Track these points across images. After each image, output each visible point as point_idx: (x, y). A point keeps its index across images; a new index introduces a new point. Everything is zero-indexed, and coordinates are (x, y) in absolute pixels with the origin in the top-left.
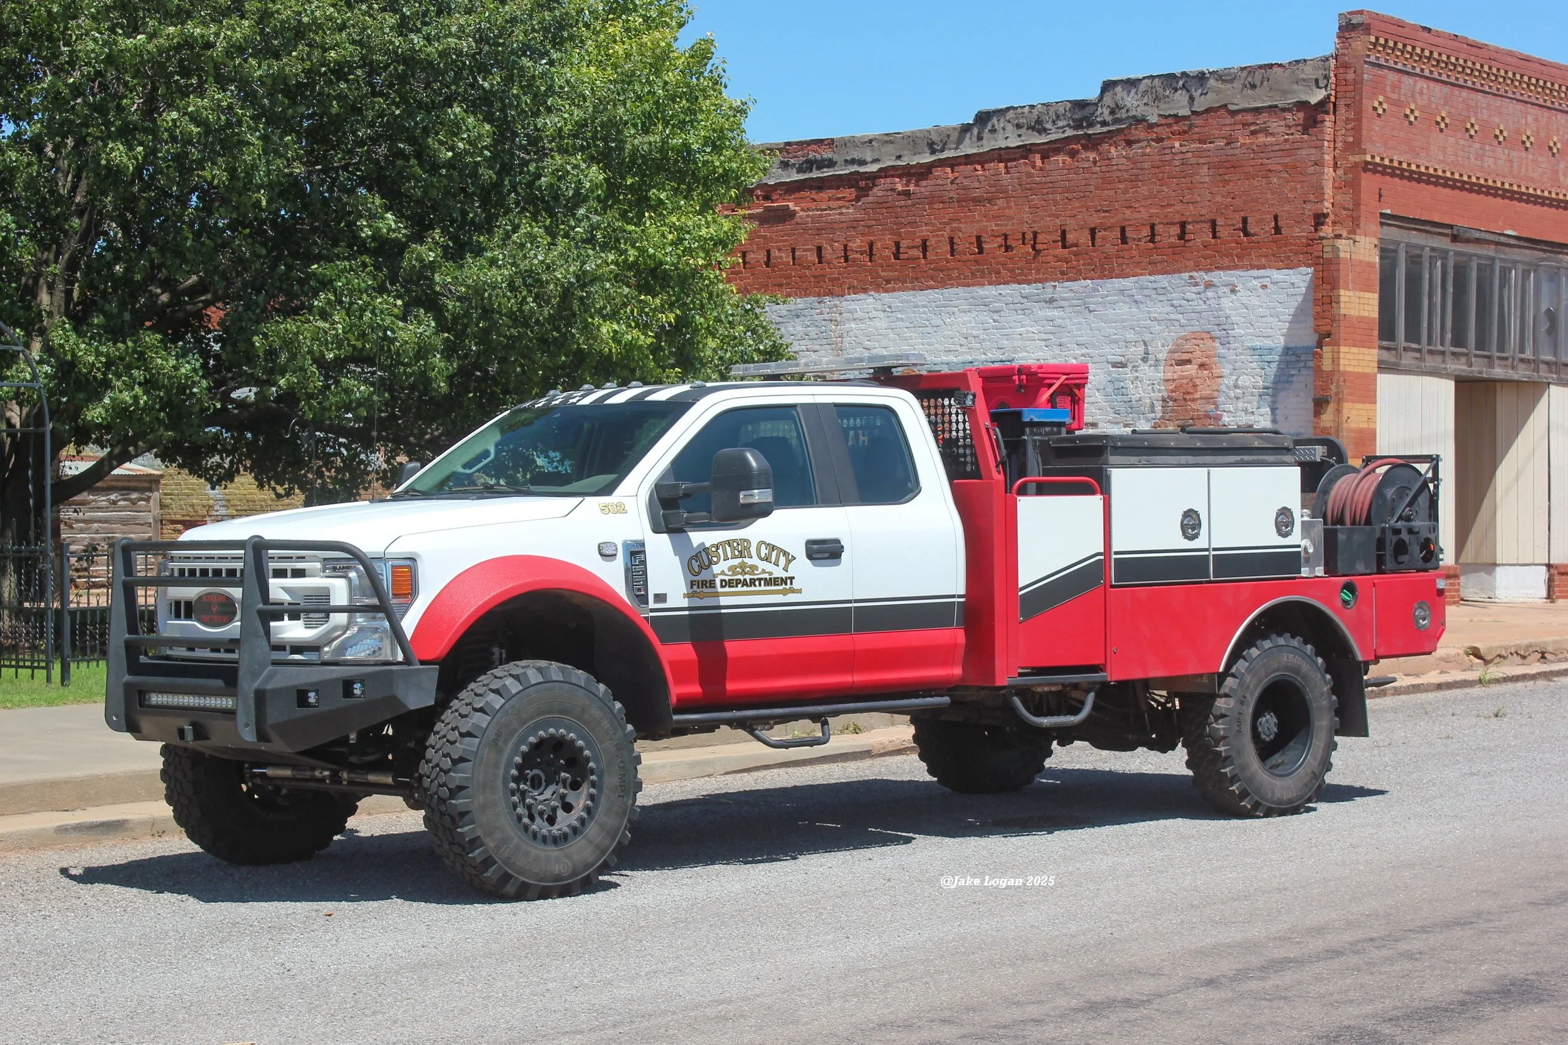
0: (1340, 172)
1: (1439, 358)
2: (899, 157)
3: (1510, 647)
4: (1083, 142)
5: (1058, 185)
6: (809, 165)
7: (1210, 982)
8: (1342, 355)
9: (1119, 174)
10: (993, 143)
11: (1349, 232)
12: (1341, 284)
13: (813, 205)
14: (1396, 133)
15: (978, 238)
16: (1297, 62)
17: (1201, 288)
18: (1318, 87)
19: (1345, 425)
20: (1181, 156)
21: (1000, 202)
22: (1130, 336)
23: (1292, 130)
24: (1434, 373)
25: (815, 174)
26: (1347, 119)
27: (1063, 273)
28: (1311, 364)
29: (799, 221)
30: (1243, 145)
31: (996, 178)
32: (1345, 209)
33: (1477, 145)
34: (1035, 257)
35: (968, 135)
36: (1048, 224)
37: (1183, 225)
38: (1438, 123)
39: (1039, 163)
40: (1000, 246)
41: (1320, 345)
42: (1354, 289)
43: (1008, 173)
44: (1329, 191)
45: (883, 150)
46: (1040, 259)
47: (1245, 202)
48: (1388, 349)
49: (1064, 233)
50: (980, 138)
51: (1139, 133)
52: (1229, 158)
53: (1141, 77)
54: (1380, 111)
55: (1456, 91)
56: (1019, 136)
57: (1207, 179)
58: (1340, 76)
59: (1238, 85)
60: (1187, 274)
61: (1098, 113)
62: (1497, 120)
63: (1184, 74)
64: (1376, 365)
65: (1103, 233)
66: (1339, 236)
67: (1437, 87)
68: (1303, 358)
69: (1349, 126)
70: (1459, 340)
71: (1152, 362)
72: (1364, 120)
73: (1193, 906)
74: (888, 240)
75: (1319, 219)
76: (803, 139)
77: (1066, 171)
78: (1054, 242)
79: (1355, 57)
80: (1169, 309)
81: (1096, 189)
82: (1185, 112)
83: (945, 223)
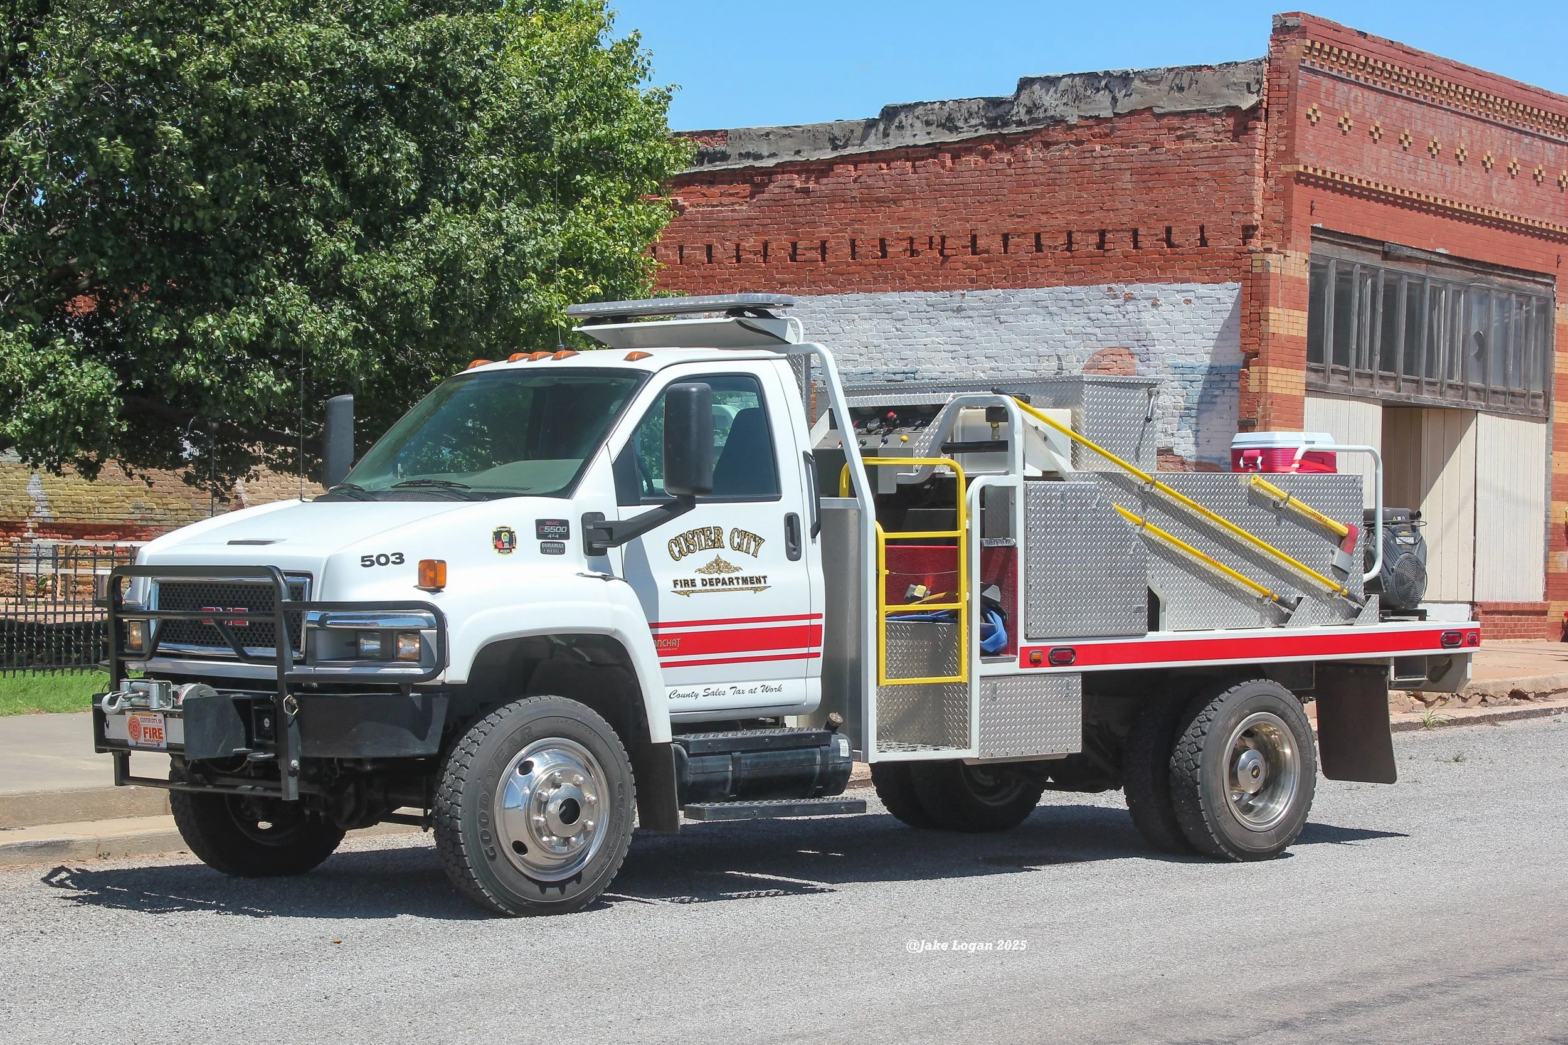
0: (1271, 182)
1: (1367, 382)
2: (798, 152)
4: (997, 142)
5: (969, 187)
6: (702, 157)
7: (1285, 1025)
8: (1269, 376)
9: (1036, 177)
10: (900, 140)
11: (1279, 247)
12: (1271, 301)
13: (703, 201)
14: (1329, 143)
15: (882, 241)
16: (1228, 64)
17: (1120, 301)
18: (1250, 92)
20: (1102, 160)
21: (906, 203)
22: (1043, 349)
23: (1221, 137)
24: (1361, 397)
25: (706, 168)
26: (1280, 127)
28: (1237, 385)
29: (688, 217)
30: (1169, 150)
31: (903, 177)
32: (1276, 222)
33: (1410, 158)
34: (942, 263)
35: (874, 131)
36: (957, 228)
37: (1102, 234)
38: (1371, 134)
39: (949, 163)
40: (905, 251)
42: (1283, 306)
43: (915, 172)
44: (1258, 202)
45: (780, 144)
46: (948, 265)
47: (1169, 211)
48: (1316, 371)
49: (974, 238)
50: (886, 135)
51: (1057, 134)
52: (1154, 164)
53: (1061, 75)
54: (1314, 119)
55: (1391, 100)
56: (929, 133)
57: (1129, 186)
58: (1274, 81)
59: (1164, 87)
60: (1106, 286)
61: (1014, 112)
62: (1431, 132)
63: (1107, 73)
64: (1304, 387)
65: (1016, 239)
66: (1268, 250)
67: (1372, 95)
68: (1227, 377)
69: (1281, 134)
70: (1388, 363)
72: (1297, 128)
73: (1234, 949)
74: (785, 240)
75: (1248, 232)
76: (694, 130)
77: (978, 173)
78: (963, 247)
79: (1289, 61)
80: (1085, 322)
81: (1010, 192)
82: (1107, 113)
83: (846, 224)
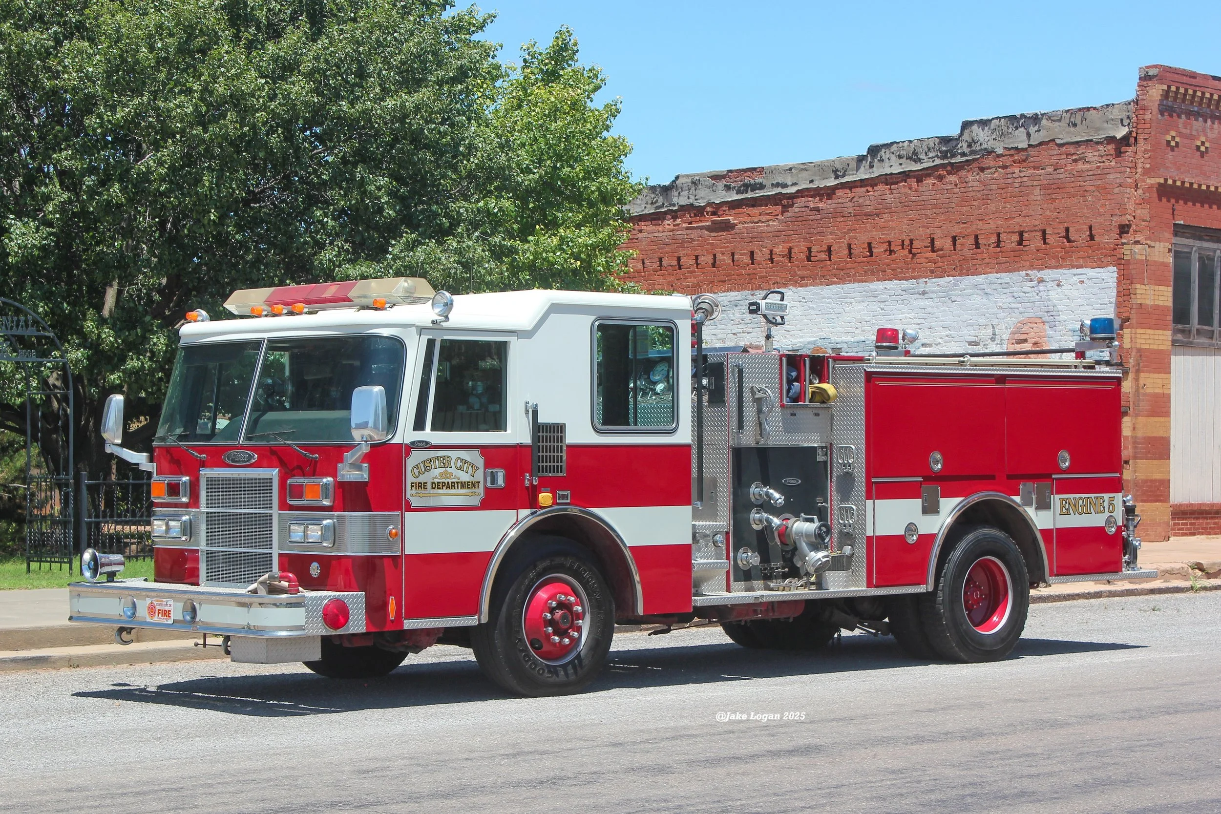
0: (1140, 191)
2: (812, 181)
4: (949, 168)
5: (928, 203)
6: (747, 187)
8: (1138, 336)
9: (974, 194)
10: (881, 170)
11: (1146, 239)
12: (1137, 280)
13: (748, 219)
14: (1188, 161)
15: (869, 244)
16: (1108, 105)
17: (1035, 283)
18: (1123, 125)
19: (1141, 391)
20: (1020, 180)
21: (885, 216)
22: (982, 321)
23: (1104, 159)
25: (750, 195)
26: (1146, 151)
29: (738, 231)
30: (1066, 171)
31: (883, 197)
32: (1144, 221)
34: (912, 258)
35: (863, 164)
36: (920, 235)
37: (1021, 234)
39: (915, 185)
40: (886, 251)
41: (1122, 328)
42: (1149, 283)
43: (891, 193)
44: (1130, 207)
45: (800, 176)
46: (915, 260)
47: (1067, 216)
48: (1182, 331)
49: (933, 240)
50: (871, 167)
51: (989, 161)
52: (1056, 181)
53: (990, 118)
54: (1173, 144)
56: (901, 164)
57: (1039, 198)
58: (1140, 117)
59: (1064, 124)
60: (1024, 272)
61: (959, 146)
63: (1023, 116)
64: (1170, 344)
65: (962, 240)
66: (1137, 243)
69: (1146, 156)
71: (999, 342)
72: (1158, 151)
74: (803, 246)
75: (1124, 229)
76: (741, 168)
77: (934, 192)
78: (925, 247)
79: (1151, 101)
80: (1011, 299)
81: (957, 205)
82: (1023, 145)
83: (845, 233)
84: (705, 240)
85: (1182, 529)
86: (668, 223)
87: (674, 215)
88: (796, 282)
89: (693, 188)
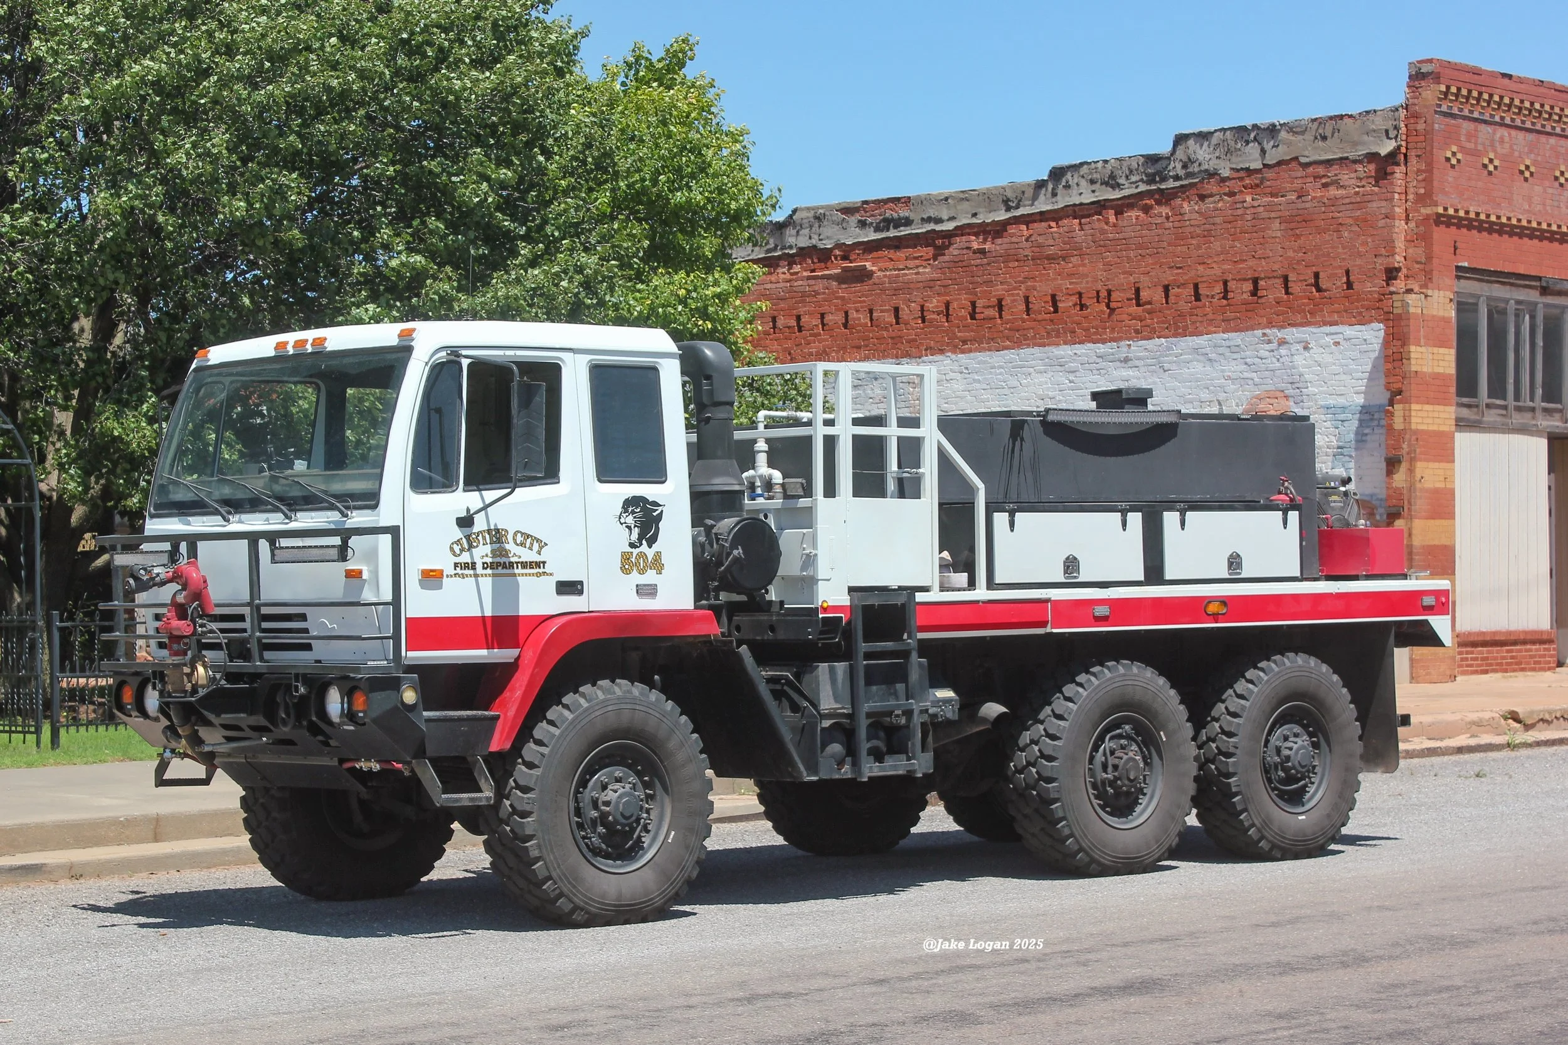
0: (1412, 225)
1: (1529, 415)
2: (975, 215)
3: (1556, 711)
4: (1157, 196)
5: (1132, 241)
6: (887, 223)
8: (1413, 413)
9: (1192, 229)
10: (1067, 199)
11: (1421, 287)
12: (1412, 340)
13: (890, 265)
14: (1473, 183)
15: (1053, 297)
16: (1368, 112)
17: (1274, 345)
18: (1388, 138)
19: (1418, 485)
20: (1253, 210)
21: (1074, 260)
22: (1205, 395)
23: (1363, 183)
24: (1524, 430)
25: (892, 233)
26: (1419, 171)
27: (1137, 332)
28: (1383, 422)
29: (877, 281)
30: (1314, 198)
31: (1070, 235)
32: (1418, 263)
34: (1110, 315)
35: (1043, 191)
36: (1122, 281)
37: (1255, 281)
38: (1522, 172)
39: (1112, 219)
40: (1075, 305)
41: (1391, 403)
42: (1426, 345)
43: (1082, 229)
44: (1400, 245)
45: (959, 207)
46: (1114, 317)
47: (1317, 257)
48: (1469, 406)
49: (1138, 290)
50: (1054, 195)
51: (1211, 187)
52: (1300, 212)
53: (1212, 129)
54: (1454, 161)
55: (1543, 138)
56: (1093, 191)
57: (1279, 234)
58: (1411, 127)
59: (1309, 136)
60: (1260, 332)
61: (1171, 167)
63: (1255, 126)
64: (1453, 423)
65: (1176, 290)
66: (1409, 291)
67: (1521, 135)
68: (1376, 416)
69: (1420, 178)
70: (1552, 395)
72: (1436, 171)
74: (964, 299)
75: (1391, 274)
76: (880, 197)
77: (1138, 227)
78: (1128, 299)
79: (1425, 106)
80: (1243, 367)
81: (1169, 244)
82: (1256, 165)
83: (1020, 282)
84: (834, 293)
85: (1471, 666)
86: (782, 271)
87: (791, 260)
88: (956, 347)
89: (817, 225)
